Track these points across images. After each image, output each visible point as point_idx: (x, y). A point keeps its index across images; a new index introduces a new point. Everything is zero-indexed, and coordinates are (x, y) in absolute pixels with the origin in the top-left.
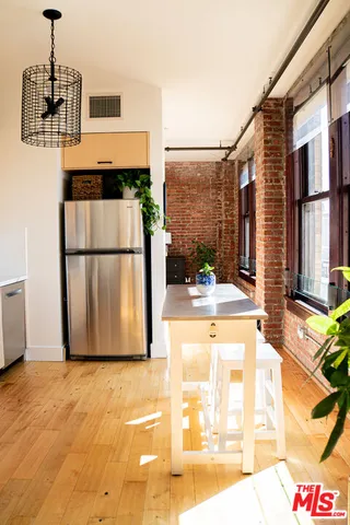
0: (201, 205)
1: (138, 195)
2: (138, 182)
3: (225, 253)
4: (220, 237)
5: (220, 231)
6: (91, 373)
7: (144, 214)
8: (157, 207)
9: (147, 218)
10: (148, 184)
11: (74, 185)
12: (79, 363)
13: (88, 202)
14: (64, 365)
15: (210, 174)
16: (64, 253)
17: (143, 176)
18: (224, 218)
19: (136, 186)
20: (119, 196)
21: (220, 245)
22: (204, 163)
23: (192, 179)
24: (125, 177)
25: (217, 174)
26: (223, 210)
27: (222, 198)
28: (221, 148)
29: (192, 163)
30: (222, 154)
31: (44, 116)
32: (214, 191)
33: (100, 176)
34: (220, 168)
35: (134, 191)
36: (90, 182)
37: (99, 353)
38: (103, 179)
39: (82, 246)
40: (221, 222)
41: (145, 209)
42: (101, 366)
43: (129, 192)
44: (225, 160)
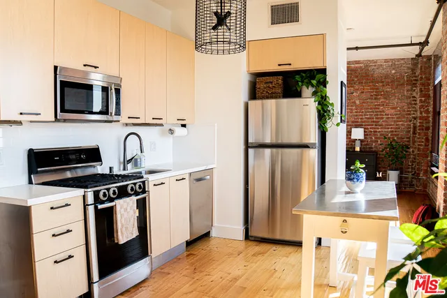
0: (395, 102)
1: (315, 94)
2: (314, 82)
3: (419, 149)
4: (414, 133)
5: (415, 128)
6: (263, 253)
7: (319, 111)
8: (332, 104)
9: (323, 115)
10: (324, 83)
11: (258, 86)
12: (255, 243)
13: (273, 101)
14: (243, 243)
15: (406, 71)
16: (247, 146)
17: (319, 76)
18: (419, 114)
19: (313, 86)
20: (298, 95)
21: (414, 142)
22: (399, 60)
23: (387, 76)
24: (302, 77)
25: (413, 70)
26: (418, 107)
27: (417, 94)
28: (412, 44)
29: (386, 61)
30: (416, 50)
31: (214, 28)
32: (409, 87)
33: (281, 77)
34: (415, 65)
35: (311, 90)
36: (272, 82)
37: (278, 237)
38: (283, 80)
39: (268, 141)
40: (415, 118)
41: (320, 107)
42: (274, 248)
43: (307, 91)
44: (419, 55)
